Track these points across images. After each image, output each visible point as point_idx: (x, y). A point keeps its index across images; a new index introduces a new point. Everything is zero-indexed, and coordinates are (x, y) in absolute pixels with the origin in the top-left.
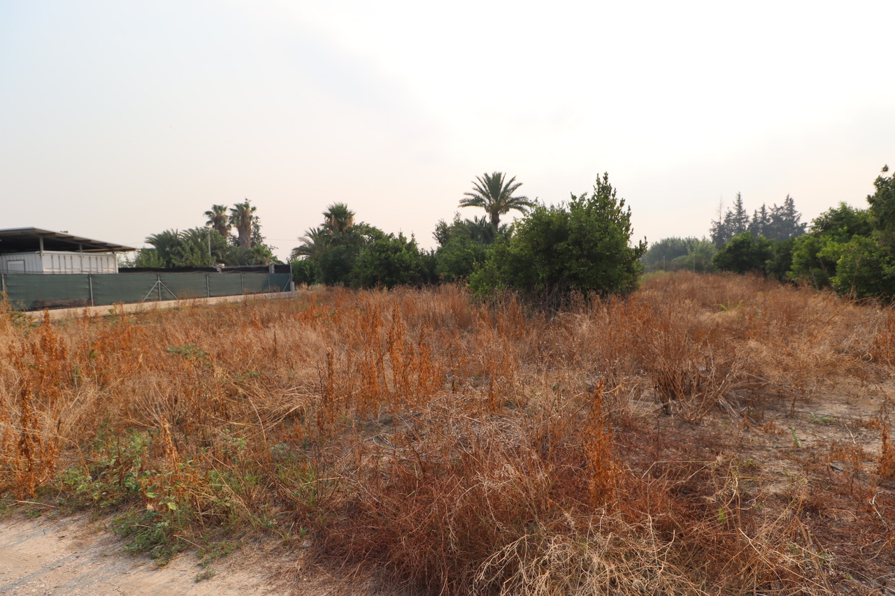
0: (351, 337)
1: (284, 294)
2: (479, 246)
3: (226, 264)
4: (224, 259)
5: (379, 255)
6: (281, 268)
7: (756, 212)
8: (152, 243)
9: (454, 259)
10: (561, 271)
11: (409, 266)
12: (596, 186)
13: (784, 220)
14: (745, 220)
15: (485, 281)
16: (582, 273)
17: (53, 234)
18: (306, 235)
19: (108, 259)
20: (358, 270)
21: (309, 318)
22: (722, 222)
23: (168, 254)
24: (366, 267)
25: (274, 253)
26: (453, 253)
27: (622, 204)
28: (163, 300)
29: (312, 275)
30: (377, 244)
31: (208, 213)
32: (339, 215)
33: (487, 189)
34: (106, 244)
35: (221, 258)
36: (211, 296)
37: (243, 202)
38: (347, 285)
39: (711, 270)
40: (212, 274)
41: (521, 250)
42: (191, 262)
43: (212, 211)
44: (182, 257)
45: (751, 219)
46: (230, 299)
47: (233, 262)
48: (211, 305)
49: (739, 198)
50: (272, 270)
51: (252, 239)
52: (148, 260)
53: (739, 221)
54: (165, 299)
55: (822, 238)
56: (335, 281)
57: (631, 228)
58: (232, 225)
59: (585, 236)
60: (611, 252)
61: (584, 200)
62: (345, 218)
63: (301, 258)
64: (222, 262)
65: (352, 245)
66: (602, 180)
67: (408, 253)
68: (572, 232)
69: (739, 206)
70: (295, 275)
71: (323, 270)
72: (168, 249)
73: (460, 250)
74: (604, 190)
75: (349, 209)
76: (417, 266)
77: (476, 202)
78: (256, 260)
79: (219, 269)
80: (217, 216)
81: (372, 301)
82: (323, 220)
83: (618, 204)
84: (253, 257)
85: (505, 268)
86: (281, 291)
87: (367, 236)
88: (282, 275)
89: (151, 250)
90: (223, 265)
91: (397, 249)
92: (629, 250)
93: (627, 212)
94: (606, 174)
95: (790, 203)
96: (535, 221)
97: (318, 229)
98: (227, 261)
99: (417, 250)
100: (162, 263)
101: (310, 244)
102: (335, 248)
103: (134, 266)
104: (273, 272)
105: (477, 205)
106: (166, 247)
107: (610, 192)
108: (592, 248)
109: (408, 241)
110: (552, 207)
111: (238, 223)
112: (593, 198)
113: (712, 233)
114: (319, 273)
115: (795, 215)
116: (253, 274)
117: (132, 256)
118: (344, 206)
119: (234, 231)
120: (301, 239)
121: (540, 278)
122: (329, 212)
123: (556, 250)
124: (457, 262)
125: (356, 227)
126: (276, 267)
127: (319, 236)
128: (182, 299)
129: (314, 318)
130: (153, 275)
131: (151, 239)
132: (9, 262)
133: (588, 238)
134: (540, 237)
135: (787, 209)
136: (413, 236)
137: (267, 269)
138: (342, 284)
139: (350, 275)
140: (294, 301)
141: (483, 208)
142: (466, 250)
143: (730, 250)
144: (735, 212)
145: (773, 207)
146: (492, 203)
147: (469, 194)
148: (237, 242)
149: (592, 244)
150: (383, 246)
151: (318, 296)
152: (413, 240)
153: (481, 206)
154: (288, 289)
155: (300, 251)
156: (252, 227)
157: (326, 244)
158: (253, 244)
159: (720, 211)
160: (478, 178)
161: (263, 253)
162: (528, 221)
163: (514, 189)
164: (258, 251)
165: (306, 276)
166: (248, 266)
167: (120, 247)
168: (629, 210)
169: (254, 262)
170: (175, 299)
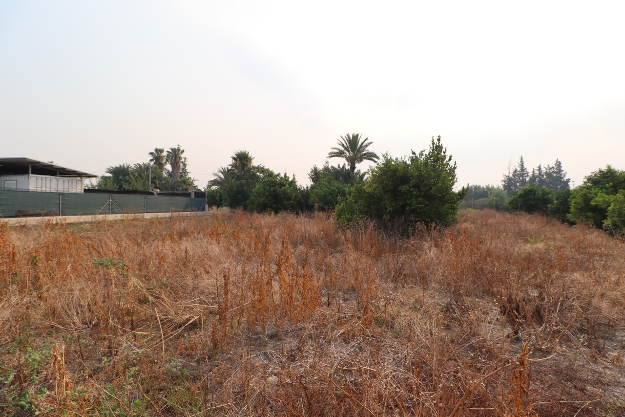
0: (246, 251)
1: (200, 213)
2: (340, 186)
3: (160, 189)
4: (160, 186)
5: (269, 188)
6: (199, 194)
7: (534, 169)
8: (110, 173)
9: (323, 193)
10: (403, 207)
11: (290, 197)
12: (432, 146)
13: (555, 176)
14: (526, 175)
15: (346, 211)
16: (419, 209)
17: (39, 162)
18: (219, 172)
19: (77, 183)
20: (254, 198)
21: (215, 235)
22: (511, 176)
23: (120, 180)
24: (259, 196)
25: (195, 183)
26: (321, 189)
27: (450, 159)
28: (112, 214)
29: (221, 200)
30: (268, 180)
31: (151, 153)
32: (242, 159)
33: (348, 145)
34: (76, 171)
35: (158, 185)
36: (147, 212)
37: (176, 147)
38: (245, 209)
39: (507, 210)
40: (150, 197)
41: (374, 189)
42: (136, 187)
43: (154, 152)
44: (131, 184)
45: (530, 174)
46: (161, 215)
47: (166, 189)
48: (146, 219)
49: (522, 159)
50: (193, 195)
51: (181, 173)
52: (106, 184)
53: (522, 175)
54: (114, 213)
55: (593, 191)
56: (237, 206)
57: (456, 177)
58: (167, 163)
59: (423, 181)
60: (442, 194)
61: (423, 155)
62: (247, 161)
63: (214, 188)
64: (158, 188)
65: (251, 181)
66: (436, 141)
67: (290, 187)
68: (413, 178)
69: (522, 165)
70: (209, 200)
71: (229, 197)
72: (121, 177)
73: (327, 187)
74: (437, 149)
75: (250, 155)
76: (296, 198)
77: (340, 154)
78: (183, 188)
79: (155, 193)
80: (157, 156)
81: (263, 222)
82: (231, 161)
83: (447, 159)
84: (181, 186)
85: (361, 202)
86: (198, 211)
87: (262, 175)
88: (200, 199)
89: (109, 177)
90: (158, 190)
91: (282, 185)
92: (454, 193)
93: (453, 166)
94: (439, 137)
95: (559, 164)
96: (385, 169)
97: (227, 168)
98: (162, 187)
99: (296, 186)
100: (115, 187)
101: (220, 178)
102: (238, 182)
103: (96, 188)
104: (193, 197)
105: (340, 156)
106: (120, 176)
107: (442, 150)
108: (428, 190)
109: (290, 180)
110: (397, 159)
111: (171, 162)
112: (429, 154)
113: (503, 183)
114: (226, 199)
115: (562, 173)
116: (179, 198)
117: (95, 182)
118: (247, 153)
119: (168, 167)
120: (215, 175)
121: (388, 211)
122: (236, 157)
123: (401, 191)
124: (325, 196)
125: (254, 168)
126: (196, 193)
127: (227, 173)
128: (126, 213)
129: (218, 235)
130: (106, 195)
131: (109, 169)
132: (6, 181)
133: (425, 183)
134: (389, 180)
135: (557, 169)
136: (294, 176)
137: (189, 195)
138: (242, 207)
139: (248, 202)
140: (206, 219)
141: (345, 159)
142: (331, 187)
143: (521, 196)
144: (519, 169)
145: (547, 167)
146: (351, 155)
147: (335, 149)
148: (170, 175)
149: (428, 188)
150: (273, 182)
151: (224, 216)
152: (294, 179)
153: (343, 157)
154: (203, 210)
155: (214, 182)
156: (181, 164)
157: (232, 179)
158: (181, 176)
159: (509, 168)
160: (342, 137)
161: (188, 183)
162: (380, 169)
163: (367, 146)
164: (184, 182)
165: (216, 200)
166: (176, 192)
167: (86, 174)
168: (455, 164)
169: (181, 189)
170: (121, 213)
